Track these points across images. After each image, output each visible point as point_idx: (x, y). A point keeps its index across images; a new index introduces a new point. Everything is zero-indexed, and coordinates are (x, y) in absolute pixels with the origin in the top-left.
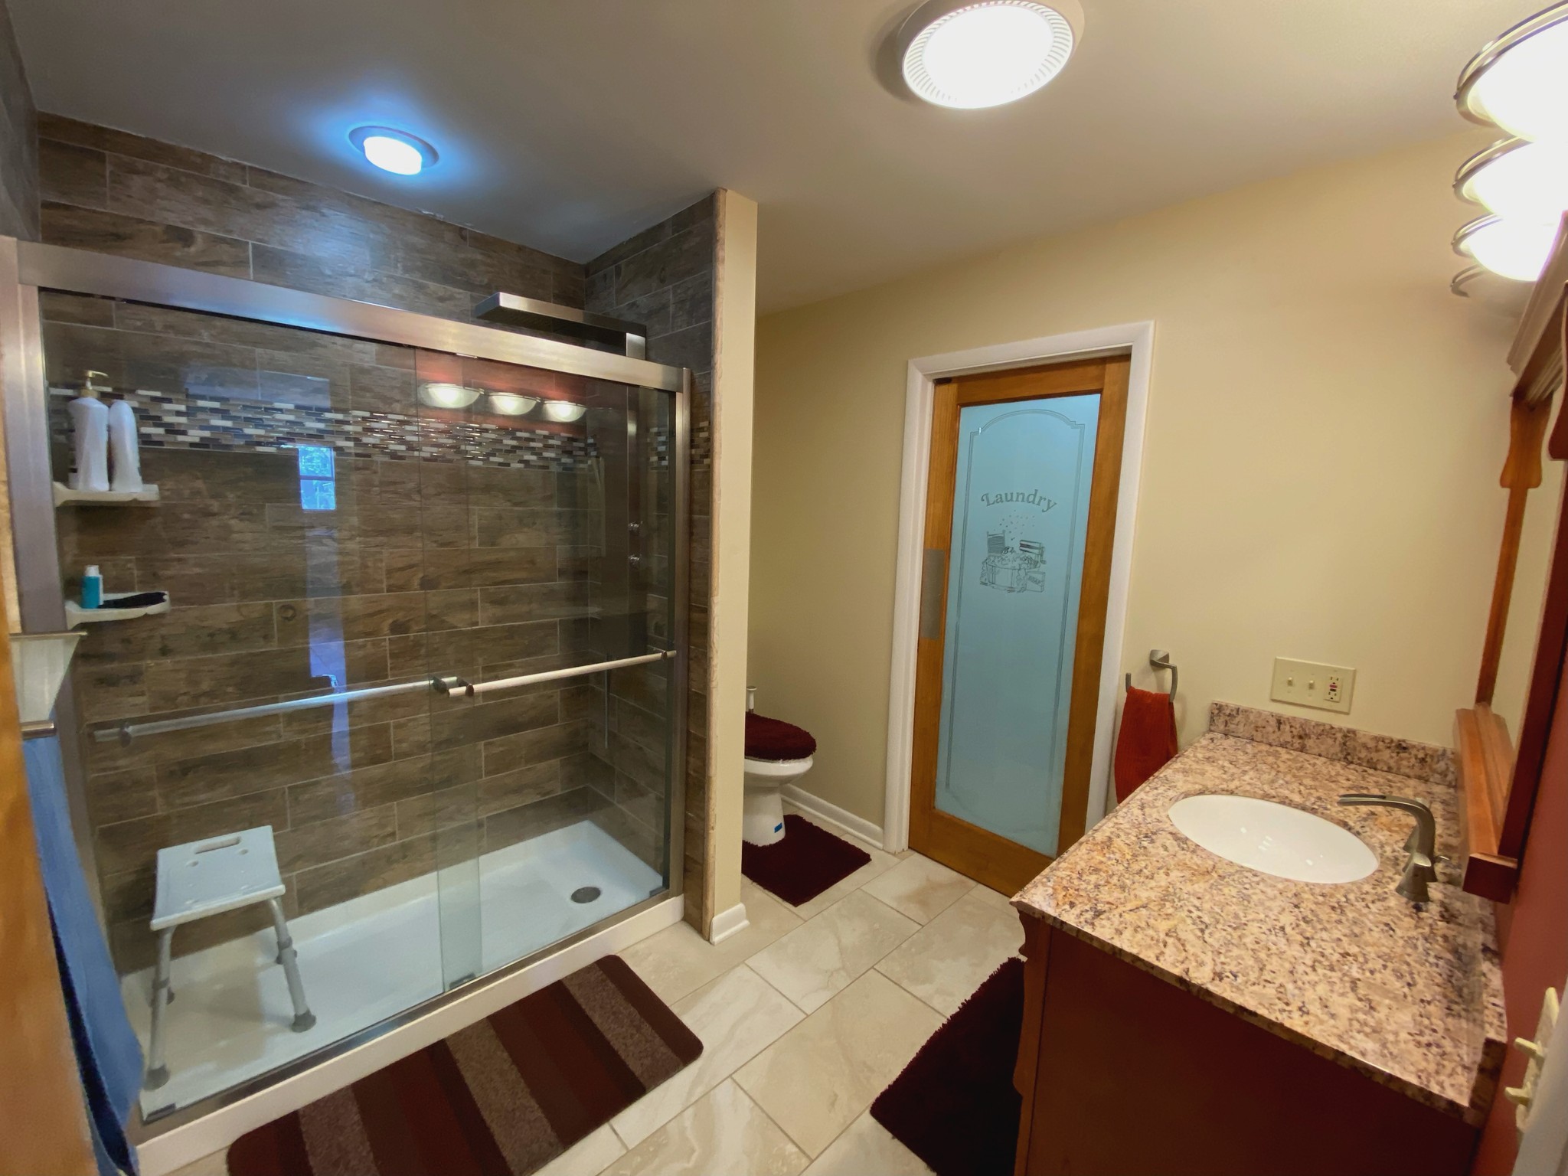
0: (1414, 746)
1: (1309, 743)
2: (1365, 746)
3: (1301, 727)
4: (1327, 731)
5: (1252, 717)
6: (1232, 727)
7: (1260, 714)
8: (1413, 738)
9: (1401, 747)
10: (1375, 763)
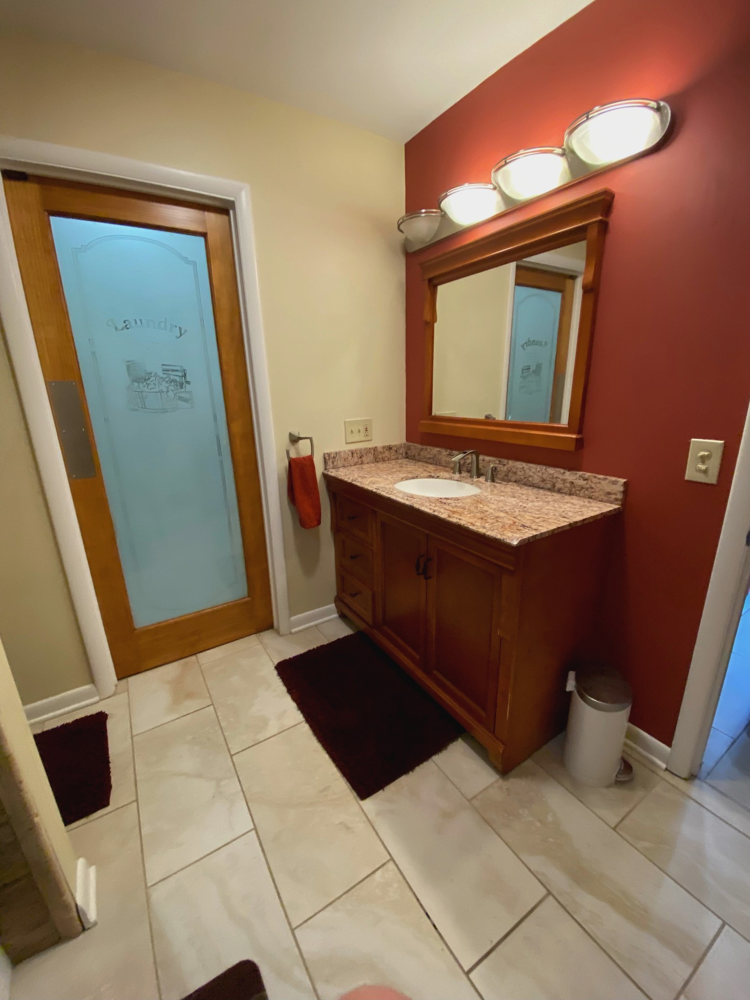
0: (393, 446)
1: (364, 459)
2: (381, 452)
3: (360, 452)
4: (368, 451)
5: (342, 454)
6: (335, 463)
7: (345, 452)
8: (392, 443)
9: (390, 448)
10: (384, 459)
